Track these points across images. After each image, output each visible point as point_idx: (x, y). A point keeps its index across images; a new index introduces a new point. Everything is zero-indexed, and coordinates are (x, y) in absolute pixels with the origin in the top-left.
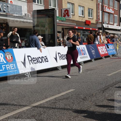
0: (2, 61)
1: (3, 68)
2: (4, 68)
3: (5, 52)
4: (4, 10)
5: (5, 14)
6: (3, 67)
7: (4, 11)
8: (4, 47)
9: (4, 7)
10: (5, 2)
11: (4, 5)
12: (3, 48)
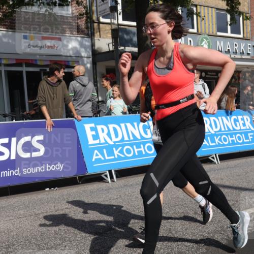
0: (248, 128)
1: (250, 138)
2: (252, 137)
3: (252, 115)
4: (249, 52)
5: (249, 57)
6: (249, 136)
7: (248, 54)
8: (251, 107)
9: (249, 48)
10: (249, 40)
11: (249, 44)
12: (249, 108)
